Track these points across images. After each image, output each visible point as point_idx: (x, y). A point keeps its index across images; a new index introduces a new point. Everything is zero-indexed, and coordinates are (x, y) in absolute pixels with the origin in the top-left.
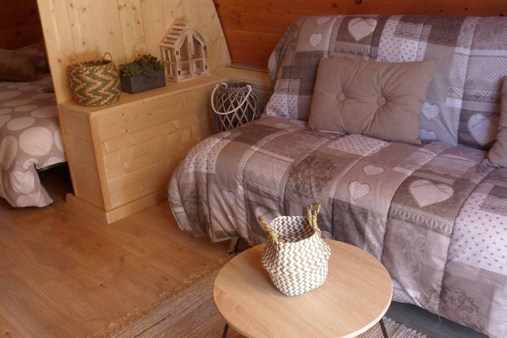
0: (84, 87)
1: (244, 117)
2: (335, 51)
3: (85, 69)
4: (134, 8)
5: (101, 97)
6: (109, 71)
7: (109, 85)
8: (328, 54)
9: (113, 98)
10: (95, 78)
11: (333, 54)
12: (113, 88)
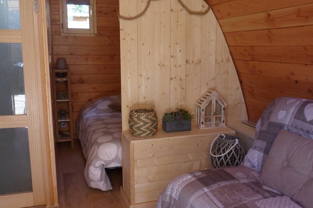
0: (132, 125)
1: (228, 161)
2: (292, 126)
3: (135, 114)
4: (181, 80)
5: (141, 132)
6: (149, 117)
7: (148, 125)
8: (287, 127)
9: (149, 134)
10: (139, 120)
11: (290, 128)
12: (150, 128)
